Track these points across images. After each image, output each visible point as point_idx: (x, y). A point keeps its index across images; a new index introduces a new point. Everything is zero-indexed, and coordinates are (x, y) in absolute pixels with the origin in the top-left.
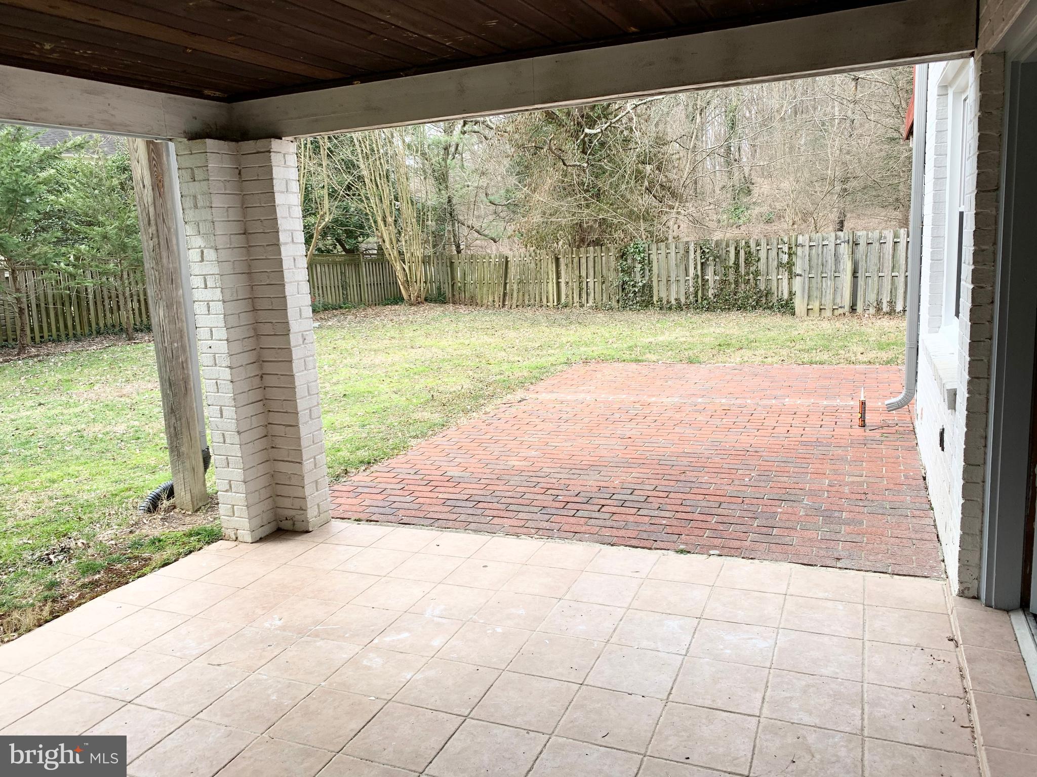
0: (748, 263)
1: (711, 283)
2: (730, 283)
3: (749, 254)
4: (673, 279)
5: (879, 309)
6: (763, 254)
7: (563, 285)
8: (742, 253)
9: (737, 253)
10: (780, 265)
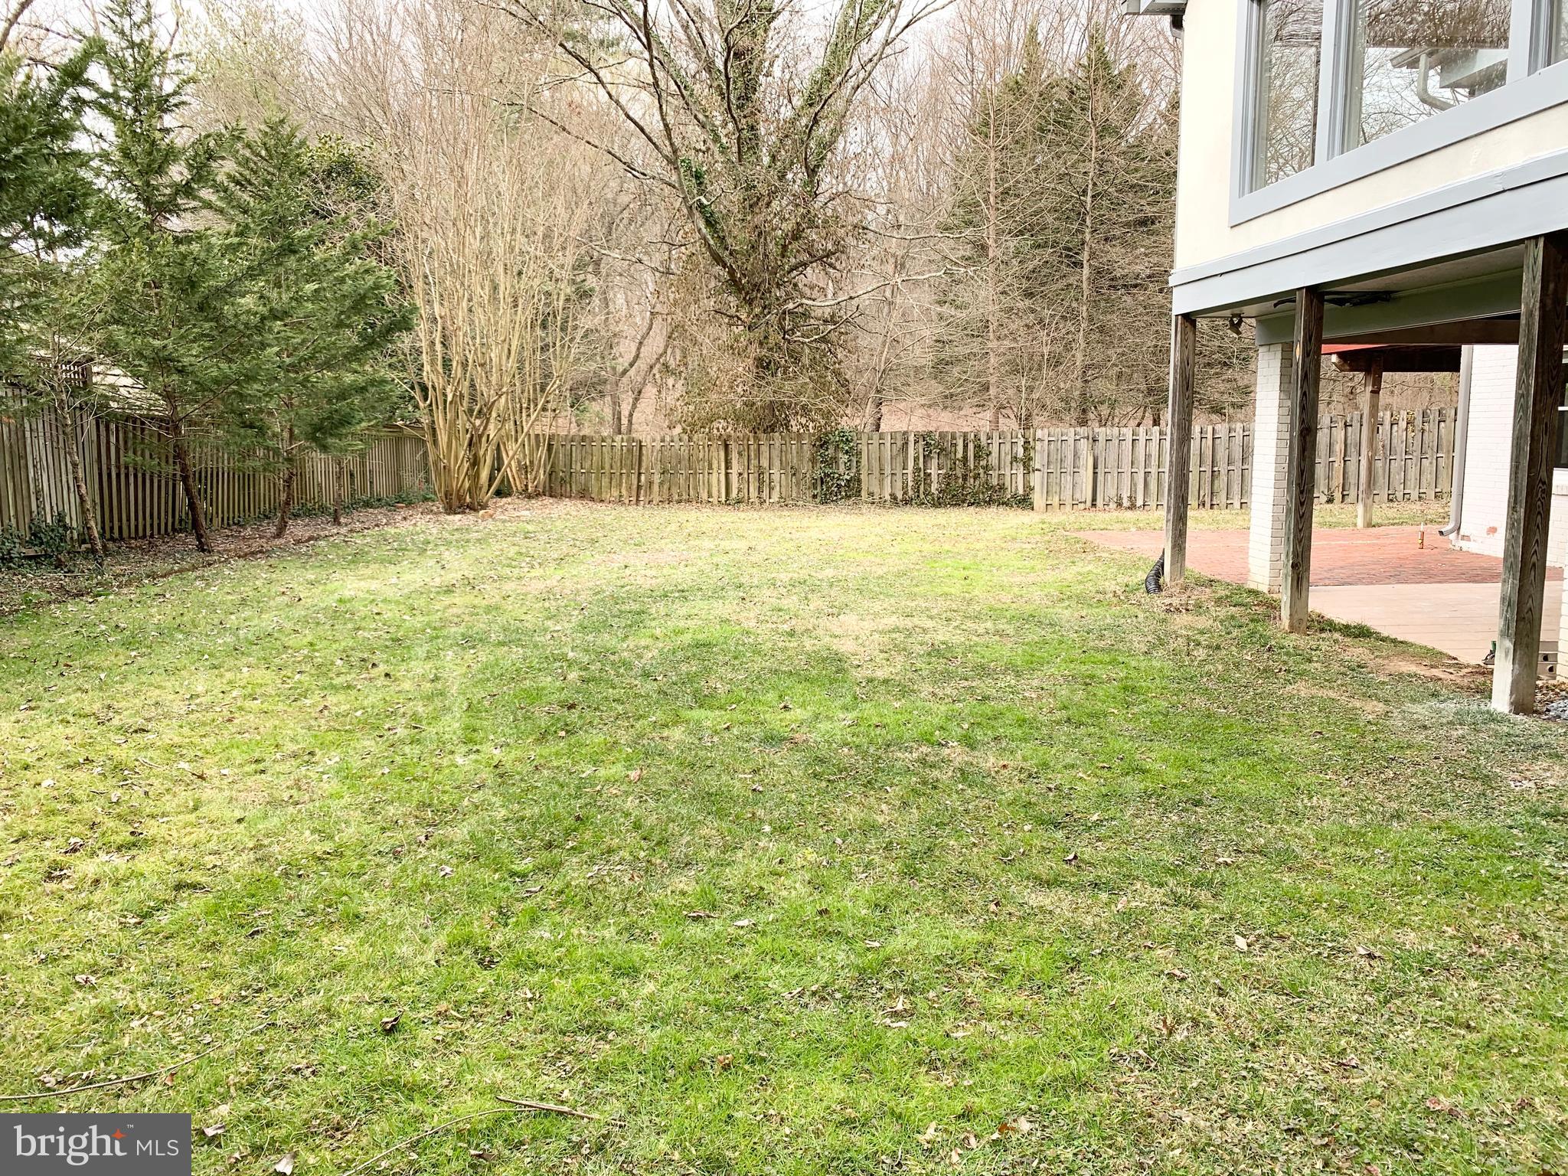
0: (977, 457)
1: (934, 477)
2: (957, 478)
3: (978, 447)
4: (888, 471)
5: (1120, 504)
6: (995, 449)
7: (734, 478)
8: (971, 446)
9: (965, 446)
10: (1015, 459)
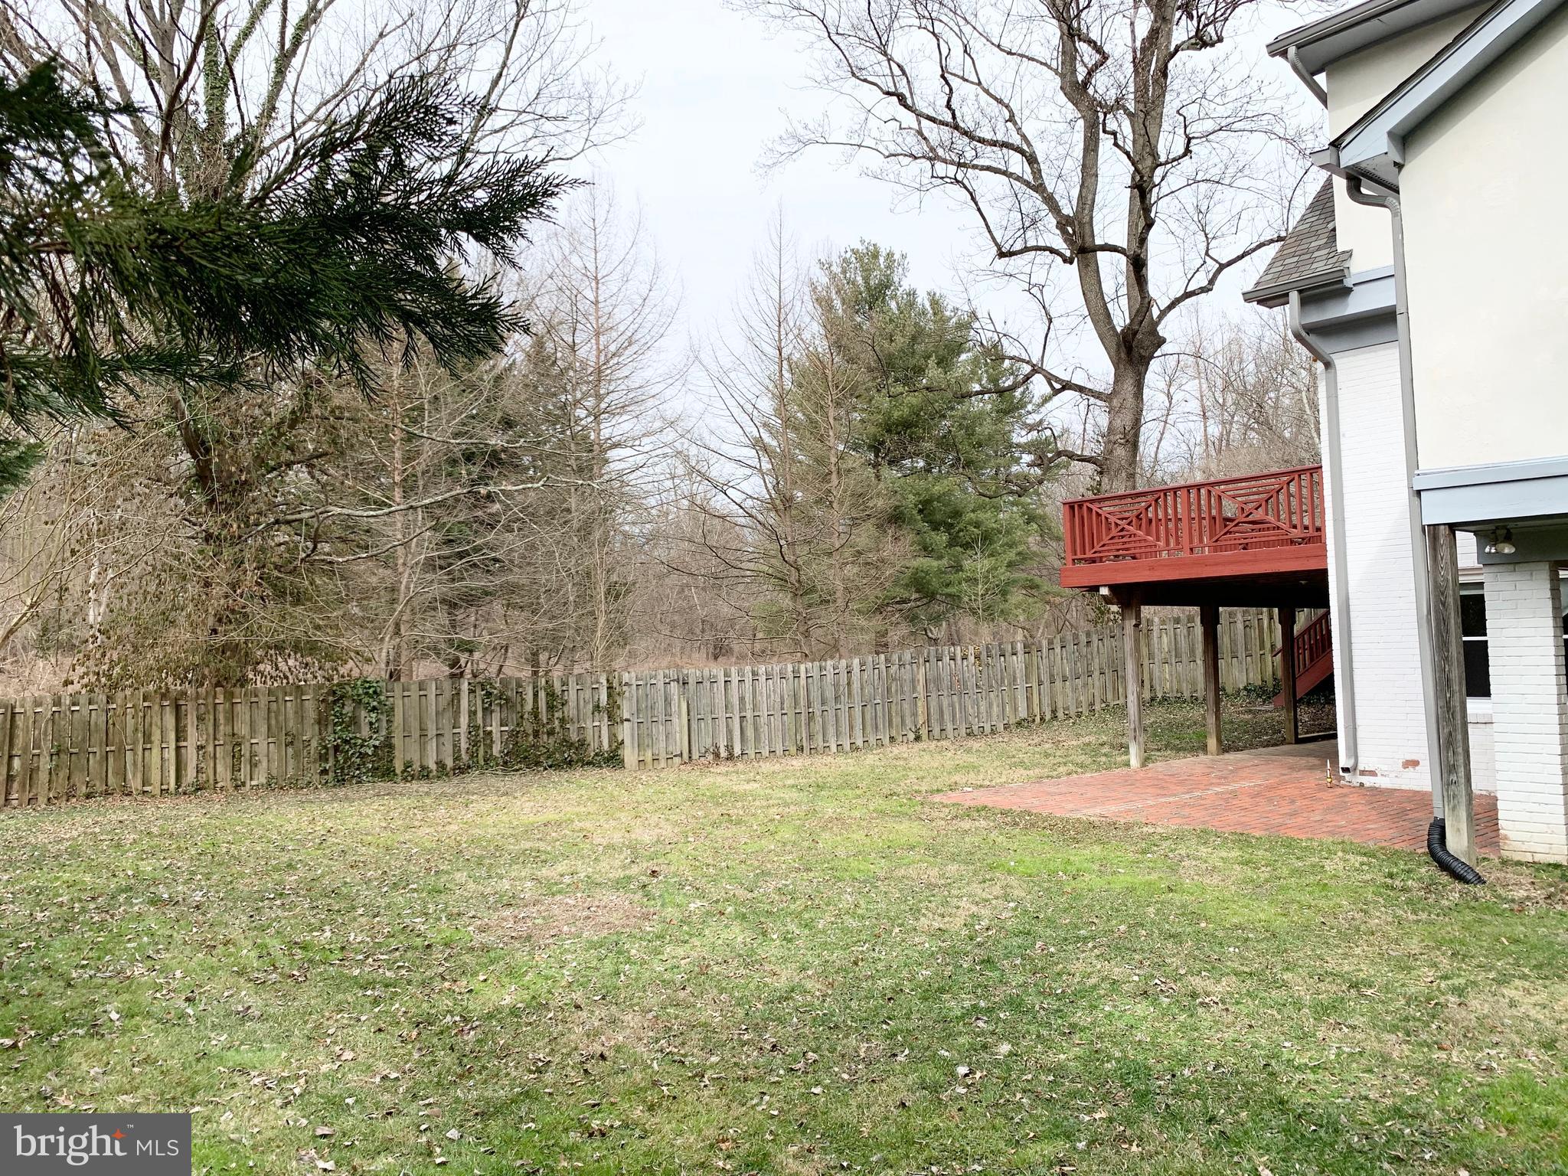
0: (551, 708)
1: (496, 736)
2: (527, 735)
3: (551, 695)
4: (432, 731)
5: (717, 755)
6: (572, 696)
7: (191, 754)
8: (542, 695)
9: (536, 695)
10: (597, 708)
